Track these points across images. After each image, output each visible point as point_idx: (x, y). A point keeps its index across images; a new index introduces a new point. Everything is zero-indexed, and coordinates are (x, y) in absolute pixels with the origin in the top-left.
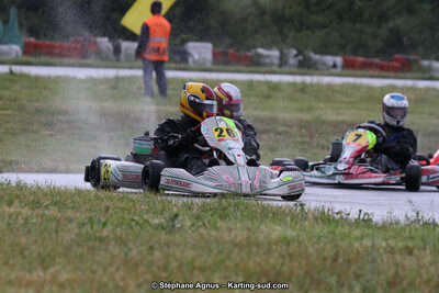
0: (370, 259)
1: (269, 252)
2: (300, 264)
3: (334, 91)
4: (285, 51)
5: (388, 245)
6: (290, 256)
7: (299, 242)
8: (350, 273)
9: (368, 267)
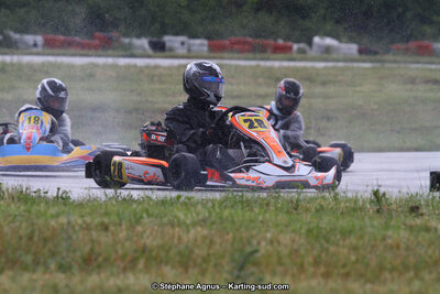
0: (65, 236)
5: (84, 222)
8: (46, 251)
9: (64, 244)
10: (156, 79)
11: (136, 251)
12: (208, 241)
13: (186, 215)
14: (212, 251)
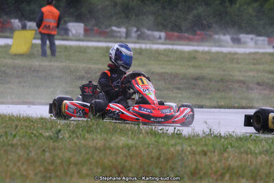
0: (180, 158)
1: (117, 153)
2: (137, 161)
3: (159, 54)
4: (129, 28)
5: (192, 149)
6: (131, 156)
7: (136, 147)
8: (168, 166)
9: (179, 163)
10: (235, 61)
11: (224, 169)
12: (269, 164)
13: (255, 147)
14: (271, 171)
